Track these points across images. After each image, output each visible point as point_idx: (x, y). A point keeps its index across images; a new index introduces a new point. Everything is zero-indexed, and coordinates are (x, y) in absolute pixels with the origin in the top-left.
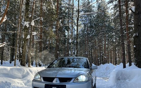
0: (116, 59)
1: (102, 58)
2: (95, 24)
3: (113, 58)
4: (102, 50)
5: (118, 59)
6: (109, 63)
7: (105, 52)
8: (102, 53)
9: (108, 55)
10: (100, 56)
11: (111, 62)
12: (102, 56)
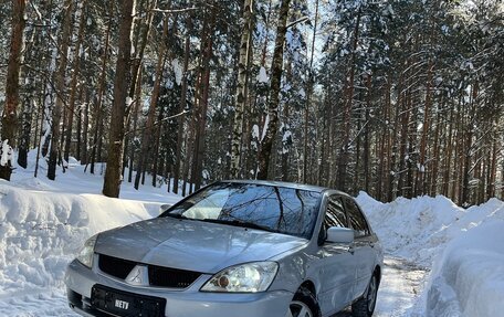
0: (466, 181)
1: (410, 172)
2: (390, 16)
3: (455, 177)
4: (411, 140)
5: (474, 182)
6: (433, 195)
7: (422, 148)
8: (411, 150)
9: (436, 163)
10: (402, 163)
11: (444, 192)
12: (410, 165)
